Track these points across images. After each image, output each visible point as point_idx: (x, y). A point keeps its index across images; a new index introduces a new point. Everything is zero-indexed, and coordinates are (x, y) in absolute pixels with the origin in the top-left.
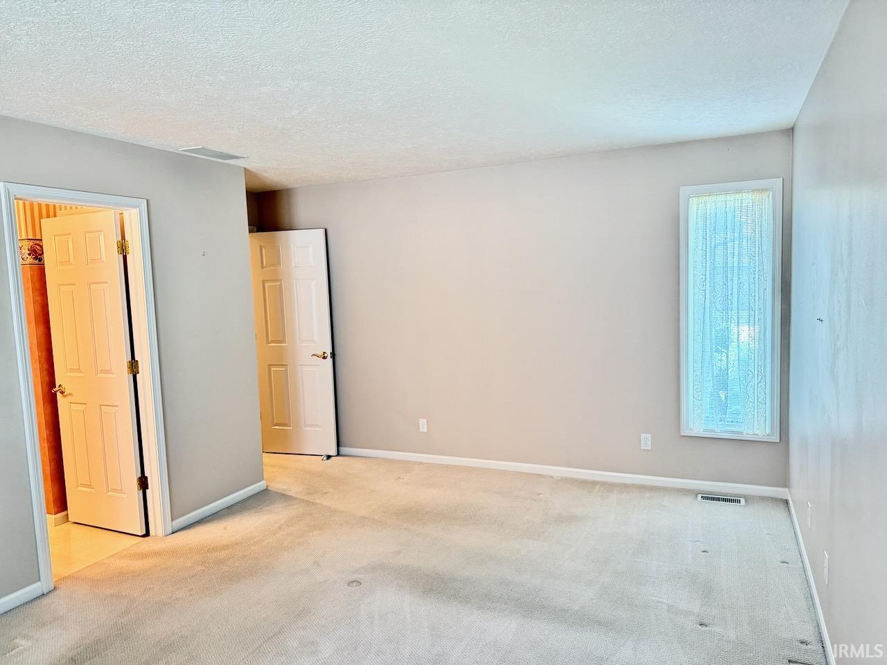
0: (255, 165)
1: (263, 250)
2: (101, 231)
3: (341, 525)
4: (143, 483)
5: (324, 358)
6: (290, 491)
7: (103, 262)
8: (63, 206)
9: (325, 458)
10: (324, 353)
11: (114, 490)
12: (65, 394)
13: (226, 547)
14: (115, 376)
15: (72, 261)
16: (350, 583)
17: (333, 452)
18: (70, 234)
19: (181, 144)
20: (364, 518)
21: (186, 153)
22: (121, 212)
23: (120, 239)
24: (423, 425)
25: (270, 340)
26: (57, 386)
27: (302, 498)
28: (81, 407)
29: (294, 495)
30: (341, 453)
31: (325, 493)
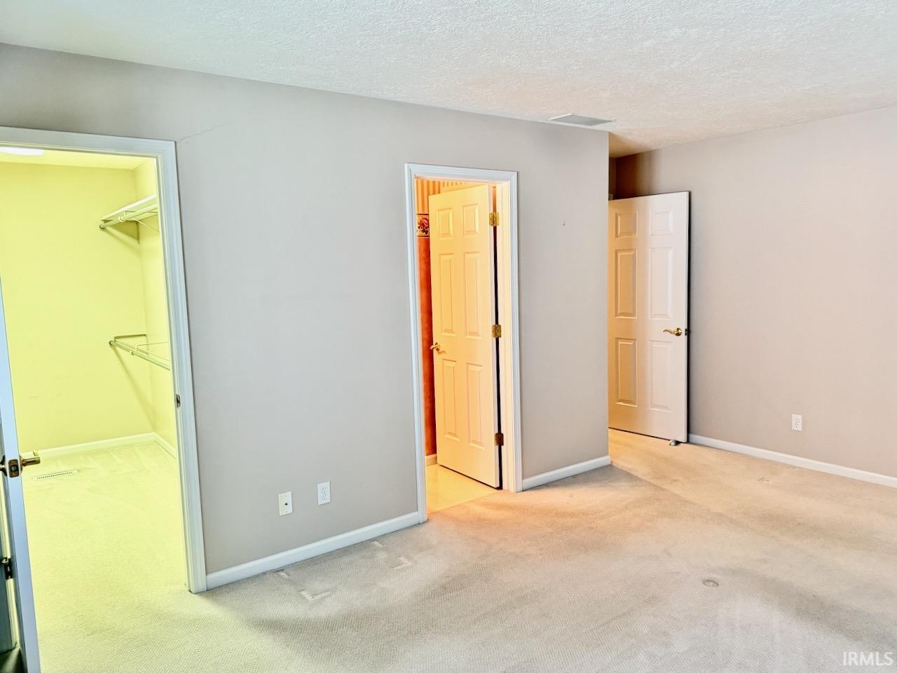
0: (618, 128)
1: (619, 218)
2: (477, 204)
3: (694, 517)
4: (500, 439)
5: (678, 334)
6: (636, 471)
7: (476, 233)
8: (450, 182)
9: (673, 444)
10: (678, 329)
11: (474, 442)
12: (440, 351)
13: (572, 515)
14: (480, 338)
15: (451, 233)
16: (706, 581)
17: (682, 438)
18: (450, 209)
19: (552, 113)
20: (720, 515)
21: (554, 122)
22: (494, 185)
23: (492, 211)
24: (797, 422)
25: (619, 312)
26: (434, 343)
27: (648, 480)
28: (452, 364)
29: (640, 476)
30: (691, 440)
31: (674, 481)
